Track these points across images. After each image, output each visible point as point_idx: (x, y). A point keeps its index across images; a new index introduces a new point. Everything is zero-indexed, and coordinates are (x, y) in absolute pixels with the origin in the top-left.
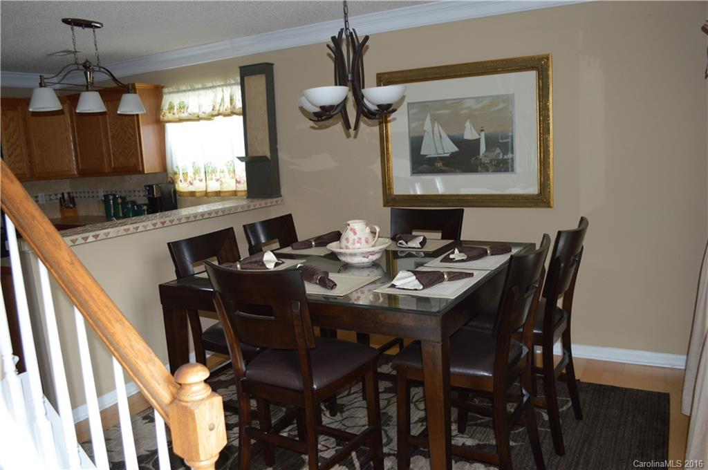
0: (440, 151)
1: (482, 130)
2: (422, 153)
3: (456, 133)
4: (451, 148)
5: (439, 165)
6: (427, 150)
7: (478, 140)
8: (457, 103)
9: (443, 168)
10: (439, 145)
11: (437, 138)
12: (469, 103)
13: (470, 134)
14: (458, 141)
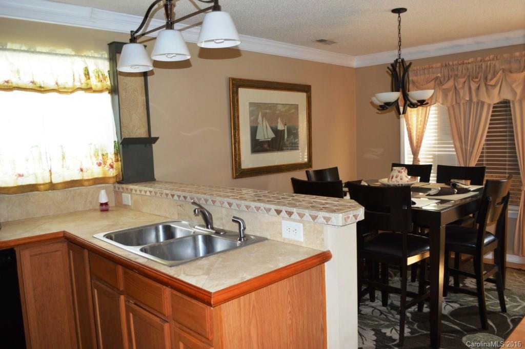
0: (266, 137)
1: (286, 125)
2: (257, 138)
3: (274, 126)
4: (271, 135)
5: (266, 146)
6: (260, 137)
7: (284, 130)
8: (274, 106)
9: (268, 148)
10: (266, 134)
11: (265, 128)
12: (280, 107)
13: (280, 127)
14: (275, 131)
